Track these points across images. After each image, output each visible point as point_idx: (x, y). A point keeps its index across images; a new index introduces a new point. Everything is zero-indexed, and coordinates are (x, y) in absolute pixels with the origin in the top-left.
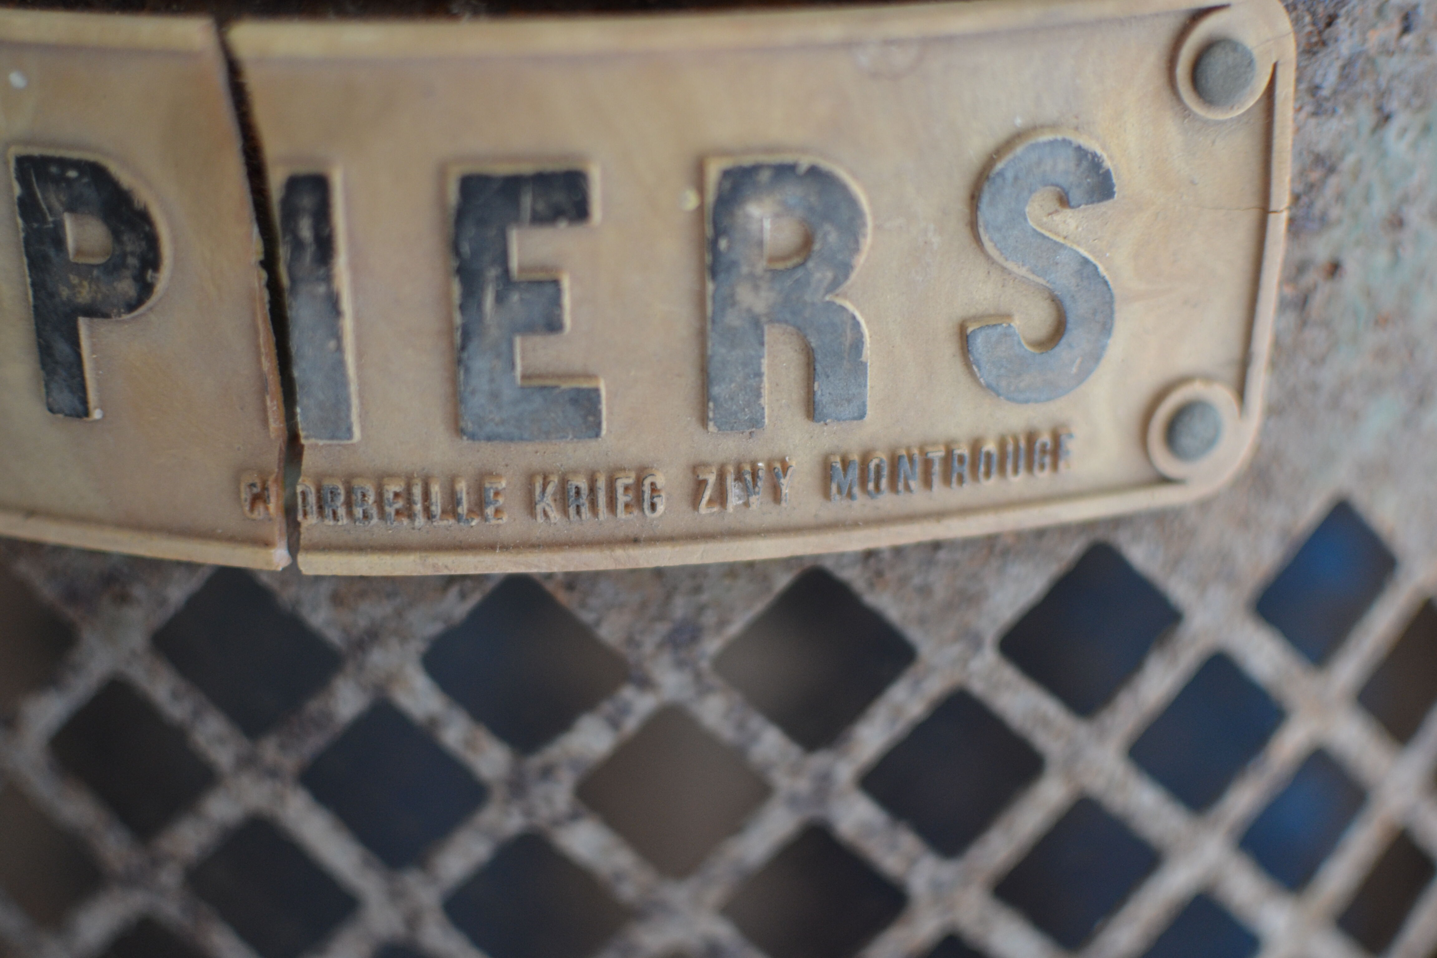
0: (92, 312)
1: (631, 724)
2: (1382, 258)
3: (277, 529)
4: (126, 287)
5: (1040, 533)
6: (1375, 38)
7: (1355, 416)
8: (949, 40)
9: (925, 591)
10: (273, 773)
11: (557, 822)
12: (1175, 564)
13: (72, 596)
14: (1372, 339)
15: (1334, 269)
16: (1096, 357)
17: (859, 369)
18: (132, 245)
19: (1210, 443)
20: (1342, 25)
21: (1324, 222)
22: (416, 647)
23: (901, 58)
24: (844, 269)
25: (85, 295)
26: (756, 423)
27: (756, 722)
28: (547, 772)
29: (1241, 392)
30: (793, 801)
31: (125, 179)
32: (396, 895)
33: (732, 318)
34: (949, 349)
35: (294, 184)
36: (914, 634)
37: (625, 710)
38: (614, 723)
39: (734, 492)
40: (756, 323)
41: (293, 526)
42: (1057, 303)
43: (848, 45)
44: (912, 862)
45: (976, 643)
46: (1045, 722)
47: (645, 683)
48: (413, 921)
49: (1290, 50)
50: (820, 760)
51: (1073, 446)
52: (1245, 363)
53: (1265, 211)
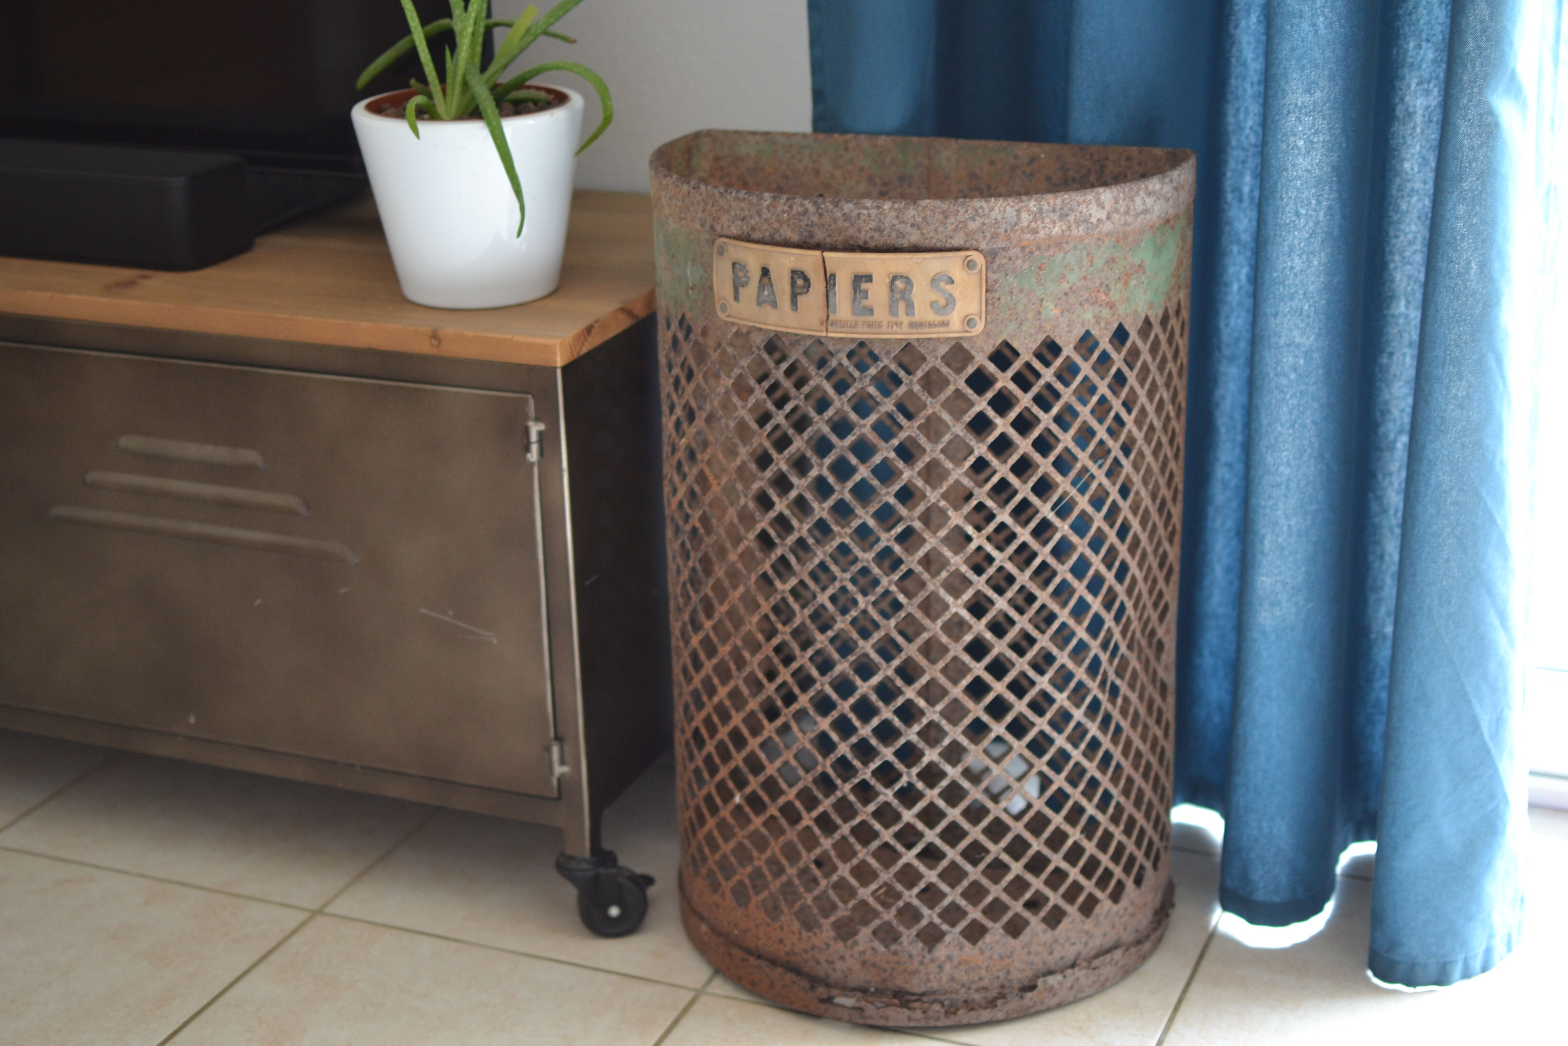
0: (800, 294)
1: (879, 369)
2: (1009, 298)
3: (824, 329)
4: (805, 290)
5: (948, 339)
6: (1003, 262)
7: (1006, 325)
8: (927, 259)
9: (928, 348)
10: (821, 376)
11: (867, 386)
12: (972, 347)
13: (791, 344)
14: (1008, 312)
15: (999, 299)
16: (953, 309)
17: (913, 308)
18: (807, 284)
19: (975, 325)
20: (997, 259)
21: (996, 291)
22: (846, 353)
23: (919, 261)
24: (911, 292)
25: (799, 291)
26: (897, 315)
27: (900, 369)
28: (866, 377)
29: (981, 318)
30: (906, 384)
31: (807, 274)
32: (840, 400)
33: (894, 299)
34: (928, 307)
35: (831, 275)
36: (926, 356)
37: (878, 366)
38: (877, 368)
39: (895, 328)
40: (898, 300)
41: (827, 330)
42: (947, 300)
43: (910, 258)
44: (927, 398)
45: (937, 359)
46: (950, 374)
47: (882, 361)
48: (842, 405)
49: (984, 262)
50: (911, 377)
51: (951, 324)
52: (981, 313)
53: (981, 288)
